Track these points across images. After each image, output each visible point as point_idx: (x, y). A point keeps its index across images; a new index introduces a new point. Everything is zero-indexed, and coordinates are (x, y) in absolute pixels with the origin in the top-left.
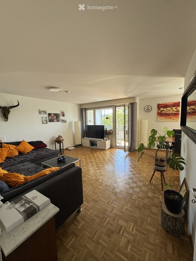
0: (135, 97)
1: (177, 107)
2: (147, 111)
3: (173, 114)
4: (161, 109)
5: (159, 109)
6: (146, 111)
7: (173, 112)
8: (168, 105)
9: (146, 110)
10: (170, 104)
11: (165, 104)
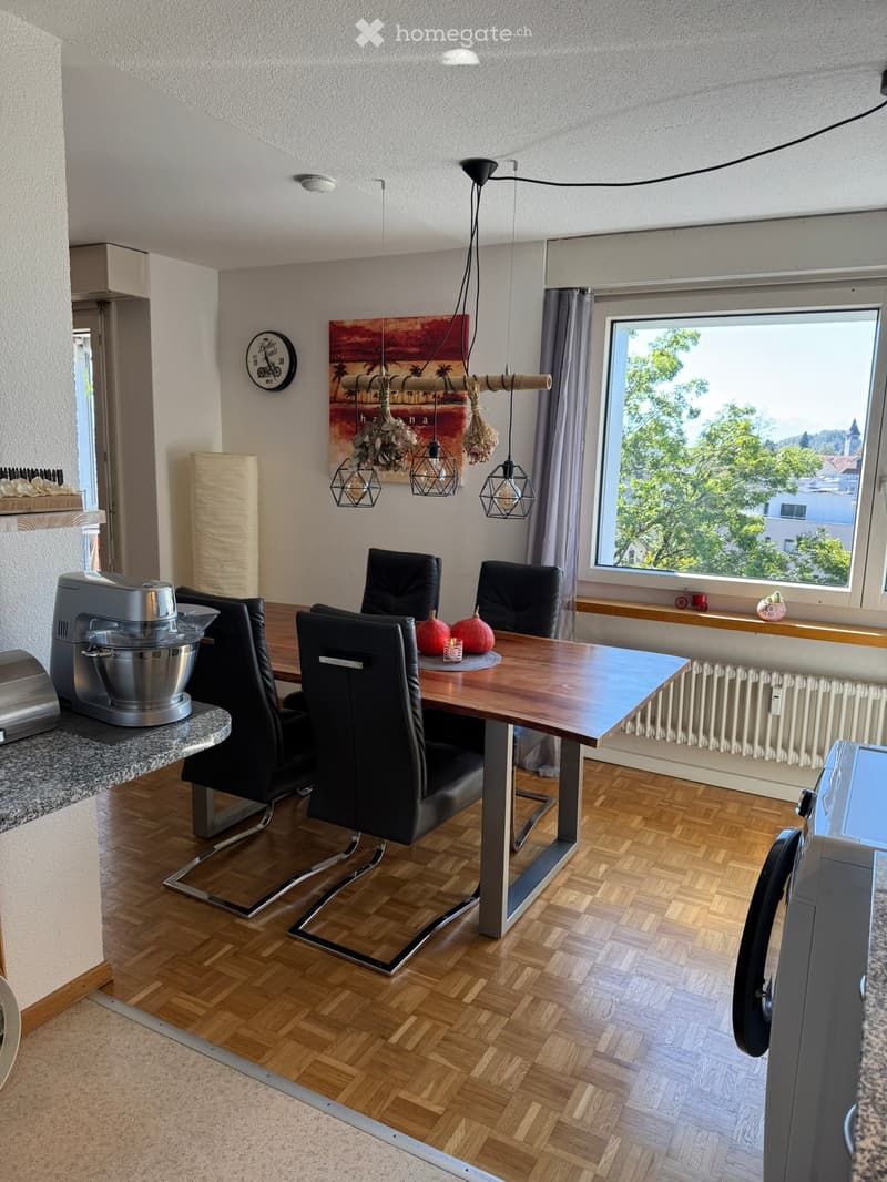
0: (102, 245)
1: (447, 363)
2: (262, 382)
3: (426, 421)
4: (349, 366)
5: (340, 372)
6: (258, 380)
7: (425, 407)
8: (391, 340)
9: (254, 370)
10: (404, 327)
11: (375, 329)
